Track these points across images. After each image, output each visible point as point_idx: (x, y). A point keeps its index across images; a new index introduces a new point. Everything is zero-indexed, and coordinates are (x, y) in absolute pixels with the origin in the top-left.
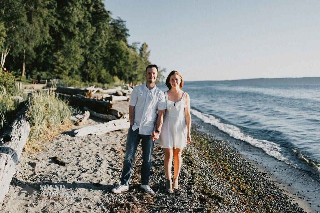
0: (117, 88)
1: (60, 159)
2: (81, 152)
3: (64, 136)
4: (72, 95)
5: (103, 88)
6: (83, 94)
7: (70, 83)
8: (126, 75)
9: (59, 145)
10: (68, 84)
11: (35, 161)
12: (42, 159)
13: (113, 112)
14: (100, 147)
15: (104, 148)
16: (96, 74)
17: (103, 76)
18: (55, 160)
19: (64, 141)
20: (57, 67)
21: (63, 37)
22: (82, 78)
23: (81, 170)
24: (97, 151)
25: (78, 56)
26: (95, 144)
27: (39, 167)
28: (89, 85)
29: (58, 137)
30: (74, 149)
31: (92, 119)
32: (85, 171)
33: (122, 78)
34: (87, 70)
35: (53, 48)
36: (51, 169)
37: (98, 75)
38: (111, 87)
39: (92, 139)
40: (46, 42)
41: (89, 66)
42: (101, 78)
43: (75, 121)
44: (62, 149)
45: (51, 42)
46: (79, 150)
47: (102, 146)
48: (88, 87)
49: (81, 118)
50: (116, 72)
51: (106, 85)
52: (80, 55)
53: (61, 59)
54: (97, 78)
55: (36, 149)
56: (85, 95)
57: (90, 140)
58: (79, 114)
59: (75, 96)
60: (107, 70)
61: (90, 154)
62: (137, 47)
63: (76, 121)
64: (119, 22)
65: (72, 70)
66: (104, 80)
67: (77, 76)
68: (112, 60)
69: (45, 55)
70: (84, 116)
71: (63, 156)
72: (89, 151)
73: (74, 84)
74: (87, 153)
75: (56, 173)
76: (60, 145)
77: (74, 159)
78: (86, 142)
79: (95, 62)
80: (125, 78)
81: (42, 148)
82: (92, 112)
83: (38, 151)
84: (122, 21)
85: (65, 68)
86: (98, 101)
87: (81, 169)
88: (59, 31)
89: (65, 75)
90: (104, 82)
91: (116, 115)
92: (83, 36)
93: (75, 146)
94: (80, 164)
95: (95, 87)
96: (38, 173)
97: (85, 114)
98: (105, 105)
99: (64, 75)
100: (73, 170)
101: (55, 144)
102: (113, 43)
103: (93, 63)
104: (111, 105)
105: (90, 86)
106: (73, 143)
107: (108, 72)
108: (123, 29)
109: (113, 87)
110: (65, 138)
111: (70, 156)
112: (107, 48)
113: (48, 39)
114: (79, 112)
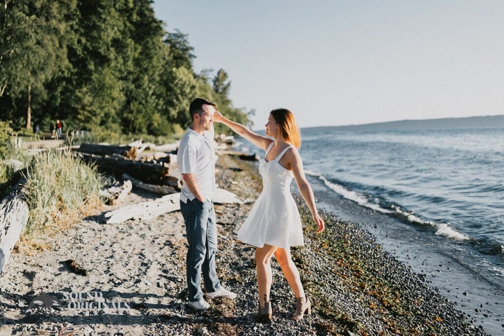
1: (78, 263)
2: (114, 250)
3: (87, 224)
4: (104, 156)
5: (156, 143)
6: (122, 154)
7: (102, 137)
9: (79, 238)
10: (100, 139)
11: (35, 269)
12: (47, 265)
13: (170, 182)
14: (146, 240)
15: (154, 241)
16: (144, 122)
17: (156, 124)
18: (69, 266)
19: (86, 232)
20: (81, 112)
21: (90, 64)
22: (122, 127)
23: (113, 282)
24: (142, 247)
25: (116, 93)
26: (140, 235)
27: (41, 279)
28: (133, 139)
29: (77, 225)
30: (103, 245)
31: (135, 193)
32: (119, 284)
33: (186, 125)
34: (130, 116)
35: (75, 83)
36: (61, 282)
37: (148, 123)
38: (168, 140)
39: (135, 227)
40: (63, 72)
41: (132, 108)
42: (152, 128)
43: (106, 198)
44: (82, 245)
45: (72, 73)
46: (111, 246)
47: (151, 239)
48: (130, 142)
49: (117, 193)
50: (175, 117)
51: (160, 139)
52: (119, 92)
53: (87, 99)
54: (146, 127)
55: (38, 247)
56: (126, 155)
57: (131, 228)
58: (114, 185)
59: (109, 157)
60: (162, 115)
61: (129, 252)
62: (209, 77)
63: (109, 198)
64: (178, 37)
65: (107, 115)
66: (158, 130)
67: (114, 126)
69: (62, 93)
70: (123, 189)
71: (84, 258)
72: (127, 248)
73: (109, 137)
74: (125, 251)
75: (70, 288)
76: (80, 240)
77: (102, 263)
78: (124, 232)
79: (144, 102)
81: (48, 245)
82: (136, 181)
83: (42, 250)
84: (181, 36)
85: (93, 113)
86: (146, 164)
88: (82, 55)
89: (95, 123)
90: (158, 133)
91: (176, 185)
92: (122, 61)
93: (105, 240)
94: (112, 271)
95: (143, 142)
96: (38, 289)
97: (124, 186)
98: (158, 170)
99: (93, 124)
100: (99, 283)
101: (71, 238)
103: (140, 103)
104: (167, 169)
105: (135, 140)
106: (102, 234)
107: (164, 117)
108: (185, 48)
109: (172, 140)
110: (89, 226)
111: (96, 258)
112: (161, 80)
113: (66, 68)
114: (115, 184)
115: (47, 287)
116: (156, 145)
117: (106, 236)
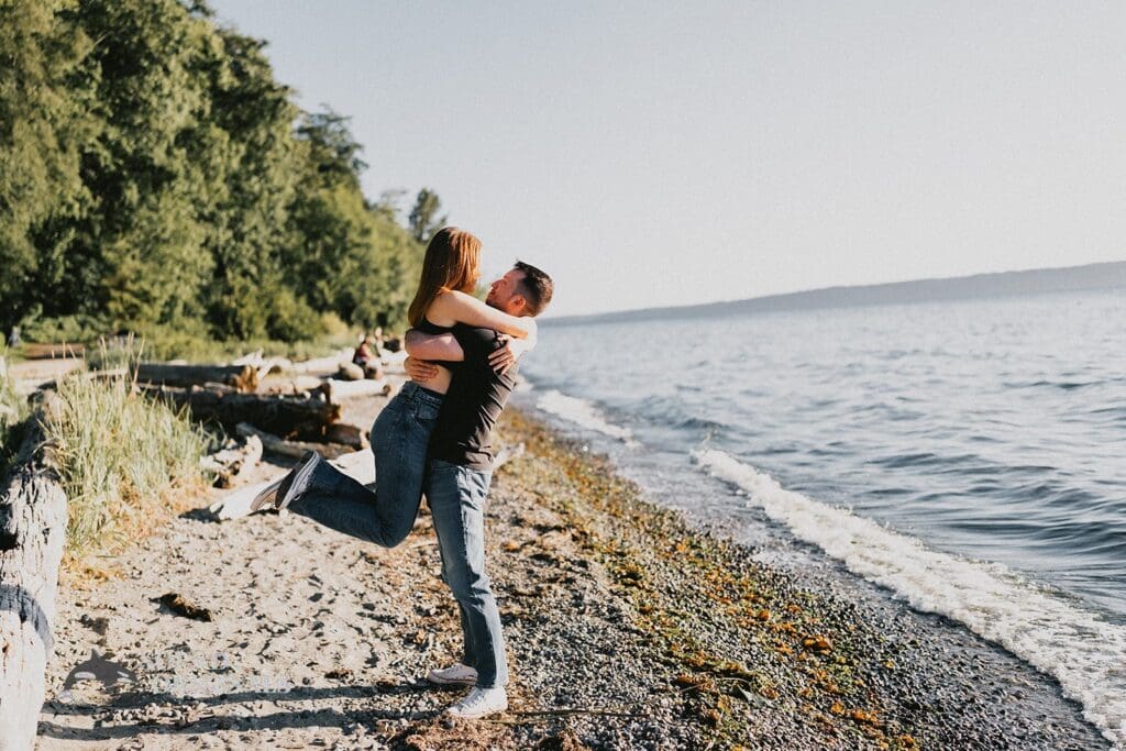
0: (339, 353)
1: (189, 601)
2: (255, 572)
3: (185, 527)
4: (189, 387)
5: (291, 356)
6: (226, 382)
7: (172, 347)
8: (366, 305)
9: (175, 554)
10: (167, 353)
11: (102, 614)
12: (126, 606)
13: (342, 435)
14: (316, 552)
15: (332, 554)
16: (259, 312)
17: (285, 315)
18: (170, 604)
19: (188, 542)
20: (115, 294)
21: (130, 188)
22: (210, 327)
23: (269, 630)
24: (312, 565)
25: (190, 251)
26: (300, 543)
27: (122, 632)
28: (239, 351)
29: (165, 531)
30: (228, 564)
31: (270, 462)
32: (280, 632)
33: (353, 317)
34: (226, 299)
35: (98, 230)
36: (163, 634)
37: (268, 313)
38: (319, 350)
39: (286, 529)
40: (70, 207)
41: (231, 283)
42: (278, 324)
43: (215, 475)
44: (187, 567)
45: (91, 210)
46: (247, 566)
47: (326, 549)
48: (236, 358)
49: (237, 462)
50: (331, 300)
51: (300, 347)
52: (198, 248)
53: (128, 267)
54: (265, 323)
55: (97, 574)
56: (235, 384)
57: (279, 531)
58: (224, 448)
59: (202, 389)
60: (298, 295)
61: (287, 577)
62: (398, 206)
63: (220, 473)
64: (330, 121)
65: (173, 300)
66: (291, 329)
67: (190, 323)
68: (311, 258)
69: (68, 254)
70: (245, 453)
71: (196, 590)
72: (281, 568)
73: (186, 348)
74: (278, 573)
75: (184, 644)
76: (178, 557)
77: (237, 596)
78: (265, 539)
79: (254, 270)
80: (365, 316)
81: (116, 569)
82: (268, 438)
83: (107, 579)
84: (337, 120)
85: (146, 297)
86: (288, 400)
87: (266, 627)
88: (113, 168)
89: (149, 320)
90: (293, 336)
91: (356, 441)
92: (201, 177)
93: (231, 556)
94: (260, 611)
95: (263, 356)
96: (120, 649)
97: (247, 448)
98: (315, 411)
99: (143, 322)
100: (240, 631)
101: (159, 554)
102: (311, 195)
103: (245, 274)
104: (336, 409)
105: (245, 354)
106: (222, 544)
107: (303, 300)
108: (344, 145)
109: (325, 350)
110: (191, 531)
111: (222, 589)
112: (292, 217)
113: (77, 199)
114: (226, 444)
115: (138, 645)
116: (292, 362)
117: (232, 547)
